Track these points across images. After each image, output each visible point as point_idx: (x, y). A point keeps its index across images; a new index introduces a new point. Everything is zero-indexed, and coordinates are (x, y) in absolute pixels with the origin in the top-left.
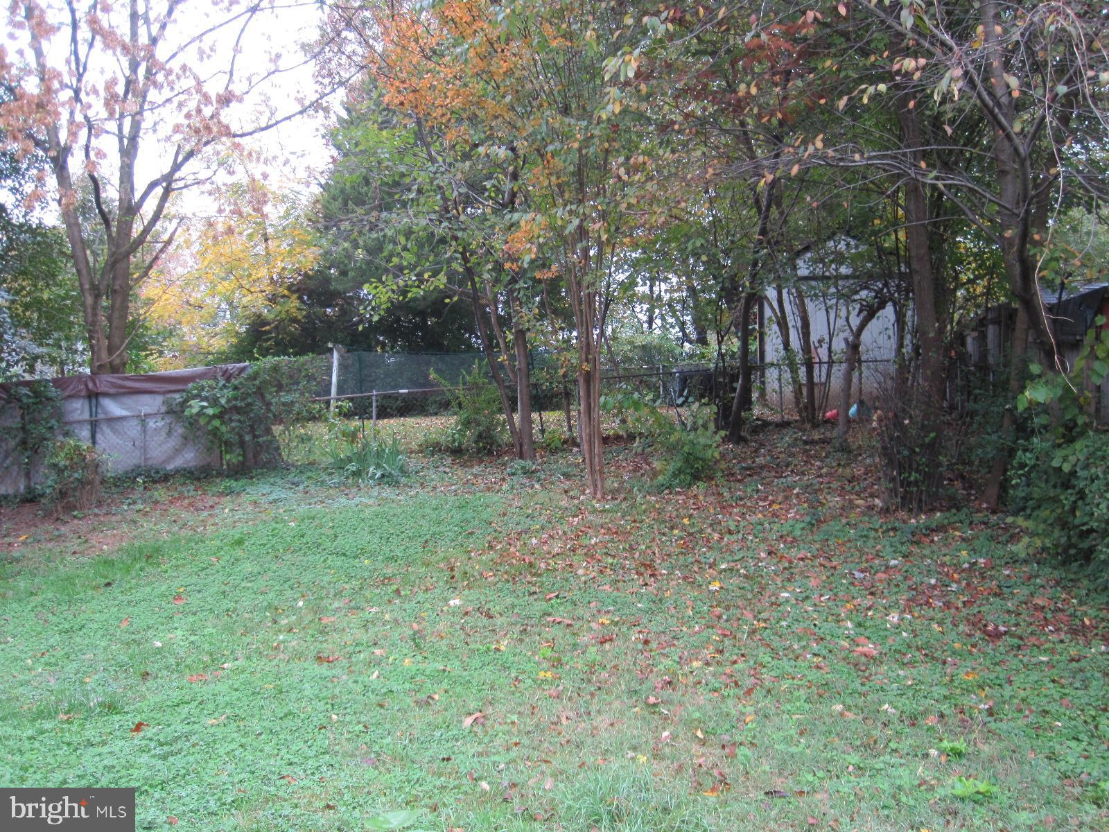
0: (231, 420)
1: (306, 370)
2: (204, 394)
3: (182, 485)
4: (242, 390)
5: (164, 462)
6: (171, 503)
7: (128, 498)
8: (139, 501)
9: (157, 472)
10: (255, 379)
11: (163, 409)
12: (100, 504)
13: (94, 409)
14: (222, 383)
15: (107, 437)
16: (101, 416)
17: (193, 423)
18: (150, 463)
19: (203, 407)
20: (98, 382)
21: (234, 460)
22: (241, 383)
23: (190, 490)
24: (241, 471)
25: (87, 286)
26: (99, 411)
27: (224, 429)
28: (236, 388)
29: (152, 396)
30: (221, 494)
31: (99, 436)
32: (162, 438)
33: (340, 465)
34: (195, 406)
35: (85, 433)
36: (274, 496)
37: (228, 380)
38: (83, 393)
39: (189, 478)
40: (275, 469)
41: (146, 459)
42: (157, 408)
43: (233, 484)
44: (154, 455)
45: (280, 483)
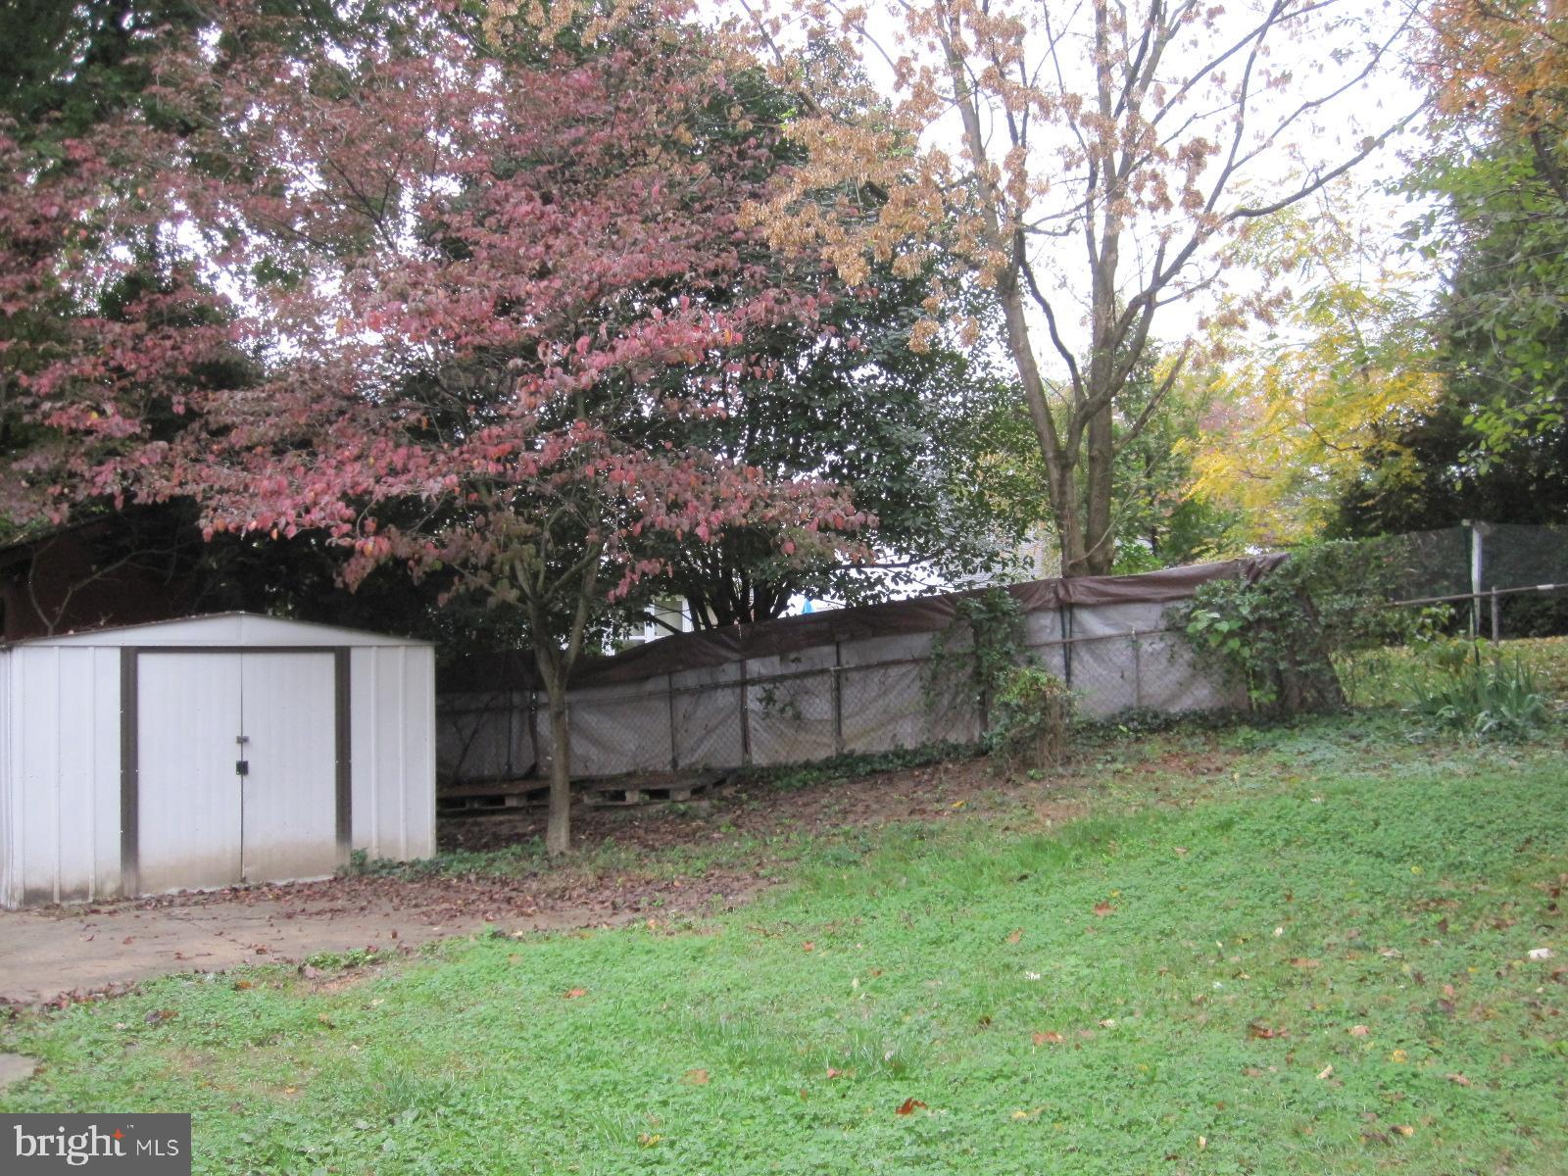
0: (1257, 639)
1: (1376, 558)
2: (1217, 600)
3: (1188, 736)
4: (1275, 594)
5: (1165, 702)
6: (1165, 761)
7: (1107, 753)
8: (1121, 759)
9: (1156, 716)
10: (1295, 576)
11: (1163, 624)
12: (1067, 760)
13: (1068, 627)
14: (1245, 583)
15: (1086, 666)
16: (1078, 636)
17: (1200, 643)
18: (1145, 703)
19: (1214, 620)
20: (1071, 588)
21: (1264, 700)
22: (1275, 583)
23: (1197, 744)
24: (1280, 717)
25: (1050, 455)
26: (1075, 629)
27: (1246, 652)
28: (1267, 591)
29: (1147, 605)
30: (1238, 751)
31: (1075, 665)
32: (1162, 667)
33: (1430, 709)
34: (1204, 617)
35: (1057, 660)
36: (1317, 756)
37: (1255, 579)
38: (1052, 605)
39: (1201, 726)
40: (1329, 713)
41: (1140, 699)
42: (1153, 623)
43: (1256, 735)
44: (1151, 691)
45: (1333, 735)
